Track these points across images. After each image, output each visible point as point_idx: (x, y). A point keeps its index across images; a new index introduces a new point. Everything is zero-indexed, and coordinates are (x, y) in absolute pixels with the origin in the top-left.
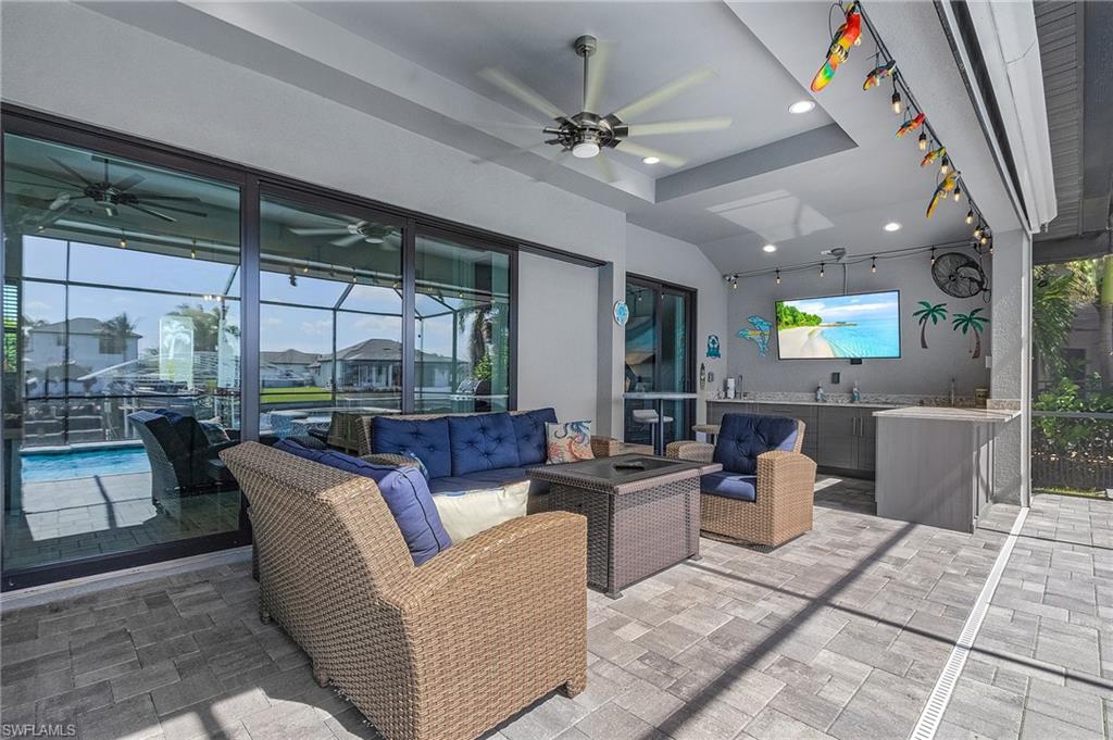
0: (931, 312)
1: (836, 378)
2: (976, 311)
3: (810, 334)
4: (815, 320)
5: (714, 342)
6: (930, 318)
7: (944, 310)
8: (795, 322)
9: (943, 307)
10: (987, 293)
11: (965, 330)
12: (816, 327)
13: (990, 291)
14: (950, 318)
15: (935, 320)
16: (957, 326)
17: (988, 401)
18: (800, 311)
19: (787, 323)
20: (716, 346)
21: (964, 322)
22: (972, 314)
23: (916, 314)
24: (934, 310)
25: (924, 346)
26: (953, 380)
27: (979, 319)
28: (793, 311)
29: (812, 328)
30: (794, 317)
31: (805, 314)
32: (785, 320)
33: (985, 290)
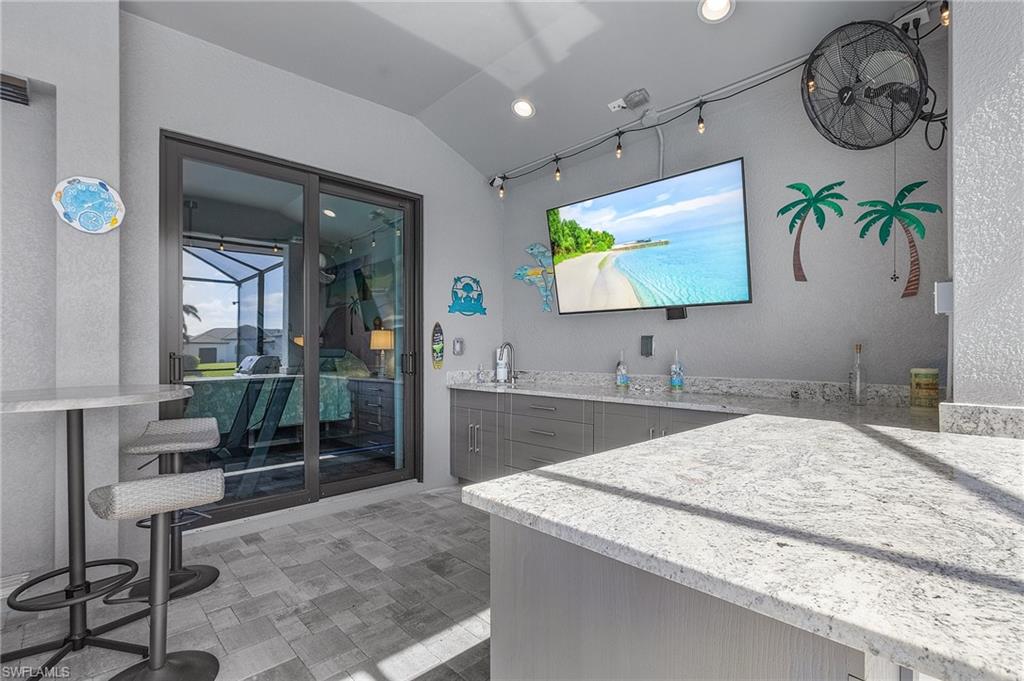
0: (813, 204)
1: (646, 345)
2: (909, 189)
3: (601, 265)
4: (604, 240)
5: (467, 288)
6: (811, 215)
7: (839, 197)
8: (578, 246)
9: (837, 190)
10: (935, 127)
11: (884, 235)
12: (607, 253)
13: (944, 119)
14: (852, 210)
15: (821, 220)
16: (865, 229)
17: (943, 406)
18: (583, 226)
19: (568, 250)
20: (474, 295)
21: (885, 216)
22: (901, 196)
23: (783, 211)
24: (820, 198)
25: (800, 276)
26: (859, 348)
27: (916, 206)
28: (573, 227)
29: (603, 254)
30: (576, 238)
31: (590, 232)
32: (564, 244)
33: (929, 118)
